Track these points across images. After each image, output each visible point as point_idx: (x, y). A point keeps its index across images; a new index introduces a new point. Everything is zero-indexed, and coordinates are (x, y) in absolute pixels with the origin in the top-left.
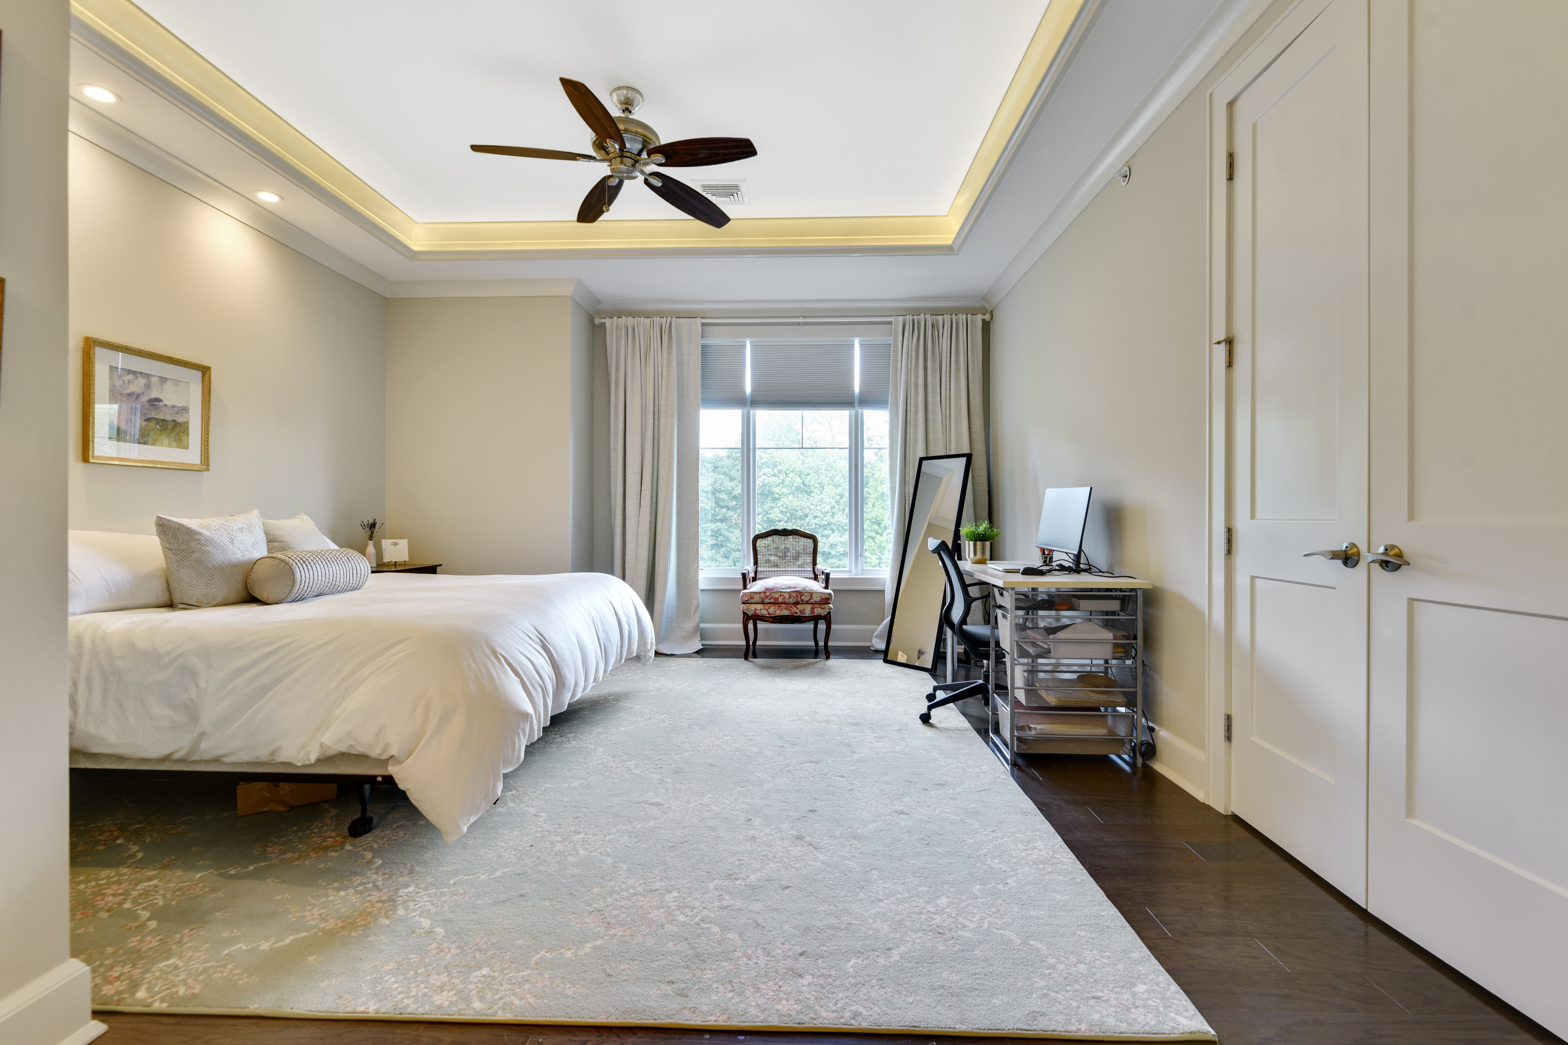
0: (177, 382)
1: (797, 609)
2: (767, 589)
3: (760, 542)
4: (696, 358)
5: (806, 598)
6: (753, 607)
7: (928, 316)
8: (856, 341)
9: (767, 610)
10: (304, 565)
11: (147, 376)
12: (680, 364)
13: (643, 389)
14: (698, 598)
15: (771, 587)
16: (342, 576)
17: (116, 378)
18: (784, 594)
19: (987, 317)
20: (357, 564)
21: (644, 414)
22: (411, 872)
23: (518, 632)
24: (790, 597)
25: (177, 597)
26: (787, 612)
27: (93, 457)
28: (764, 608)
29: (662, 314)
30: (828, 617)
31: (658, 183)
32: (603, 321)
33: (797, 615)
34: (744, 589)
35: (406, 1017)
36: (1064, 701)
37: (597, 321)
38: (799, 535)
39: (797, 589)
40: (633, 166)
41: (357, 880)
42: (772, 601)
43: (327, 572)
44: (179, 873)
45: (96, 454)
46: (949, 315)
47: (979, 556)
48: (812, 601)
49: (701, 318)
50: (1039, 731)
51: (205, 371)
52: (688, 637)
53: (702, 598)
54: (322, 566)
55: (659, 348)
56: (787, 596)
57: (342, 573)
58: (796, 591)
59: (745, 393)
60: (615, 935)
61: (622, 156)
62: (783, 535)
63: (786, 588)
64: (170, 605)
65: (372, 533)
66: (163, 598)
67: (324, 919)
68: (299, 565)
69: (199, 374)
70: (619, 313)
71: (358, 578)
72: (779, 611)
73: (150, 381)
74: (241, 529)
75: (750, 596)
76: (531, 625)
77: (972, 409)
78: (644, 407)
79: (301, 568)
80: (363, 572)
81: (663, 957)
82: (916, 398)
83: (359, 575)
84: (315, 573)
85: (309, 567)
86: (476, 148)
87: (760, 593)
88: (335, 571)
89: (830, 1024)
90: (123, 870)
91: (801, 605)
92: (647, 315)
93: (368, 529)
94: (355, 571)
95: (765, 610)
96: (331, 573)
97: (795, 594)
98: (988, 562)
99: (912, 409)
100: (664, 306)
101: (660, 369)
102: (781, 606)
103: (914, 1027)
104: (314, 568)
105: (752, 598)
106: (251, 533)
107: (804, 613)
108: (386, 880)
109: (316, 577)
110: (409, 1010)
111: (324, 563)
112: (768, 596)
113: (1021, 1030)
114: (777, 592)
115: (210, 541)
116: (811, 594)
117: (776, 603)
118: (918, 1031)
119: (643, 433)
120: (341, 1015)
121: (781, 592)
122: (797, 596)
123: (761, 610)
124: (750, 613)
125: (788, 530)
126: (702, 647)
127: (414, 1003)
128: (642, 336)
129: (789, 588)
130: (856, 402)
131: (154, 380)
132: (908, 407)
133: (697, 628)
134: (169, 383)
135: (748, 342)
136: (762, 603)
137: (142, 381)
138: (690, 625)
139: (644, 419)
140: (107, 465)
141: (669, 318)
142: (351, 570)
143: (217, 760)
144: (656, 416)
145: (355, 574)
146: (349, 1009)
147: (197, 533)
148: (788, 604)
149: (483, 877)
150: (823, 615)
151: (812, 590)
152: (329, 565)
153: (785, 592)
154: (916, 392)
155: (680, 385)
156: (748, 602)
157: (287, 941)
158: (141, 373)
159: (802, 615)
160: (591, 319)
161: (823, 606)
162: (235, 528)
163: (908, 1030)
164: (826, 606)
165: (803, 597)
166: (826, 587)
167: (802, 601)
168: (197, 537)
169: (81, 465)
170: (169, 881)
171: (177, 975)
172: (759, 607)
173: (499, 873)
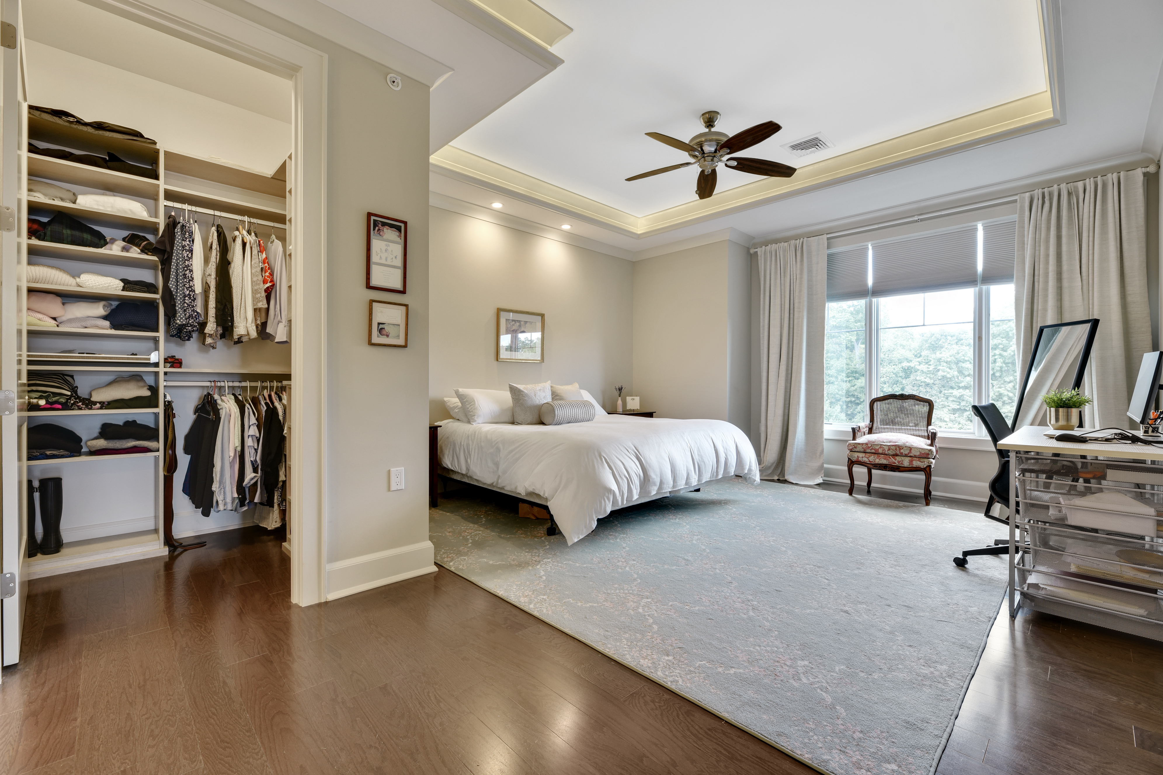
0: (531, 323)
1: (896, 460)
2: (869, 441)
3: (877, 405)
4: (823, 264)
5: (905, 452)
6: (856, 455)
7: (1063, 186)
8: (978, 225)
9: (868, 458)
10: (560, 408)
11: (519, 321)
12: (810, 271)
13: (782, 293)
14: (823, 446)
15: (874, 440)
16: (580, 414)
17: (508, 324)
18: (884, 446)
19: (1152, 169)
20: (589, 408)
21: (783, 311)
22: (555, 554)
23: (620, 447)
24: (889, 450)
25: (516, 420)
26: (885, 461)
27: (500, 358)
28: (865, 457)
29: (796, 237)
30: (928, 469)
31: (735, 163)
32: (756, 250)
33: (895, 464)
34: (853, 440)
35: (508, 600)
36: (1086, 569)
37: (752, 251)
38: (915, 399)
39: (897, 444)
40: (712, 160)
41: (535, 551)
42: (873, 451)
43: (572, 411)
44: (488, 531)
45: (501, 357)
46: (1092, 179)
47: (1062, 422)
48: (911, 455)
49: (827, 234)
50: (1049, 593)
51: (542, 316)
52: (814, 474)
53: (826, 445)
54: (569, 408)
55: (794, 263)
56: (886, 448)
57: (580, 412)
58: (896, 445)
59: (866, 285)
60: (605, 605)
61: (704, 157)
62: (900, 399)
63: (887, 442)
64: (513, 423)
65: (620, 393)
66: (511, 420)
67: (514, 560)
68: (558, 407)
69: (540, 317)
70: (766, 243)
71: (589, 416)
72: (878, 460)
73: (521, 324)
74: (540, 390)
75: (854, 445)
76: (632, 444)
77: (1127, 270)
78: (783, 306)
79: (558, 409)
80: (592, 413)
81: (614, 621)
82: (1046, 268)
83: (589, 414)
84: (565, 412)
85: (562, 408)
86: (629, 180)
87: (862, 444)
88: (576, 411)
89: (657, 678)
90: (476, 526)
91: (899, 457)
92: (786, 240)
93: (618, 391)
94: (587, 412)
95: (866, 458)
96: (574, 412)
97: (894, 447)
98: (1076, 429)
99: (1041, 279)
100: (799, 231)
101: (795, 277)
102: (880, 456)
103: (699, 701)
104: (565, 409)
105: (855, 447)
106: (544, 391)
107: (902, 463)
108: (544, 554)
109: (565, 414)
110: (510, 598)
111: (571, 407)
112: (869, 447)
113: (761, 734)
114: (877, 445)
115: (527, 395)
116: (910, 449)
117: (876, 453)
118: (700, 704)
119: (782, 324)
120: (492, 591)
121: (881, 445)
122: (896, 449)
123: (862, 457)
124: (854, 459)
125: (905, 395)
126: (822, 482)
127: (514, 597)
128: (782, 256)
129: (890, 442)
130: (979, 279)
131: (522, 323)
132: (1036, 278)
133: (821, 467)
134: (528, 323)
135: (870, 245)
136: (865, 452)
137: (518, 324)
138: (816, 464)
139: (782, 315)
140: (505, 362)
141: (802, 239)
142: (585, 411)
143: (503, 488)
144: (792, 311)
145: (587, 414)
146: (495, 590)
147: (522, 391)
148: (887, 455)
149: (578, 565)
150: (922, 467)
151: (912, 445)
152: (573, 408)
153: (885, 445)
154: (1047, 262)
155: (810, 287)
156: (852, 450)
157: (498, 563)
158: (517, 321)
159: (901, 465)
160: (748, 249)
161: (922, 460)
162: (538, 389)
163: (694, 700)
164: (926, 460)
165: (902, 451)
166: (932, 445)
167: (902, 453)
168: (522, 393)
169: (496, 362)
170: (484, 533)
171: (463, 562)
172: (861, 455)
173: (585, 566)
